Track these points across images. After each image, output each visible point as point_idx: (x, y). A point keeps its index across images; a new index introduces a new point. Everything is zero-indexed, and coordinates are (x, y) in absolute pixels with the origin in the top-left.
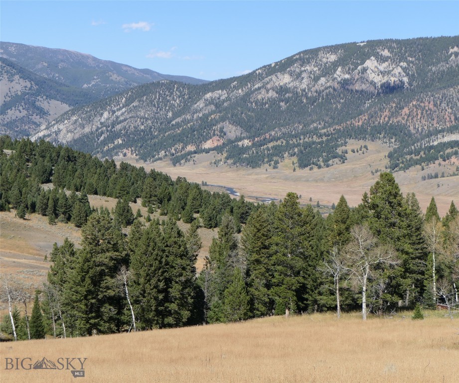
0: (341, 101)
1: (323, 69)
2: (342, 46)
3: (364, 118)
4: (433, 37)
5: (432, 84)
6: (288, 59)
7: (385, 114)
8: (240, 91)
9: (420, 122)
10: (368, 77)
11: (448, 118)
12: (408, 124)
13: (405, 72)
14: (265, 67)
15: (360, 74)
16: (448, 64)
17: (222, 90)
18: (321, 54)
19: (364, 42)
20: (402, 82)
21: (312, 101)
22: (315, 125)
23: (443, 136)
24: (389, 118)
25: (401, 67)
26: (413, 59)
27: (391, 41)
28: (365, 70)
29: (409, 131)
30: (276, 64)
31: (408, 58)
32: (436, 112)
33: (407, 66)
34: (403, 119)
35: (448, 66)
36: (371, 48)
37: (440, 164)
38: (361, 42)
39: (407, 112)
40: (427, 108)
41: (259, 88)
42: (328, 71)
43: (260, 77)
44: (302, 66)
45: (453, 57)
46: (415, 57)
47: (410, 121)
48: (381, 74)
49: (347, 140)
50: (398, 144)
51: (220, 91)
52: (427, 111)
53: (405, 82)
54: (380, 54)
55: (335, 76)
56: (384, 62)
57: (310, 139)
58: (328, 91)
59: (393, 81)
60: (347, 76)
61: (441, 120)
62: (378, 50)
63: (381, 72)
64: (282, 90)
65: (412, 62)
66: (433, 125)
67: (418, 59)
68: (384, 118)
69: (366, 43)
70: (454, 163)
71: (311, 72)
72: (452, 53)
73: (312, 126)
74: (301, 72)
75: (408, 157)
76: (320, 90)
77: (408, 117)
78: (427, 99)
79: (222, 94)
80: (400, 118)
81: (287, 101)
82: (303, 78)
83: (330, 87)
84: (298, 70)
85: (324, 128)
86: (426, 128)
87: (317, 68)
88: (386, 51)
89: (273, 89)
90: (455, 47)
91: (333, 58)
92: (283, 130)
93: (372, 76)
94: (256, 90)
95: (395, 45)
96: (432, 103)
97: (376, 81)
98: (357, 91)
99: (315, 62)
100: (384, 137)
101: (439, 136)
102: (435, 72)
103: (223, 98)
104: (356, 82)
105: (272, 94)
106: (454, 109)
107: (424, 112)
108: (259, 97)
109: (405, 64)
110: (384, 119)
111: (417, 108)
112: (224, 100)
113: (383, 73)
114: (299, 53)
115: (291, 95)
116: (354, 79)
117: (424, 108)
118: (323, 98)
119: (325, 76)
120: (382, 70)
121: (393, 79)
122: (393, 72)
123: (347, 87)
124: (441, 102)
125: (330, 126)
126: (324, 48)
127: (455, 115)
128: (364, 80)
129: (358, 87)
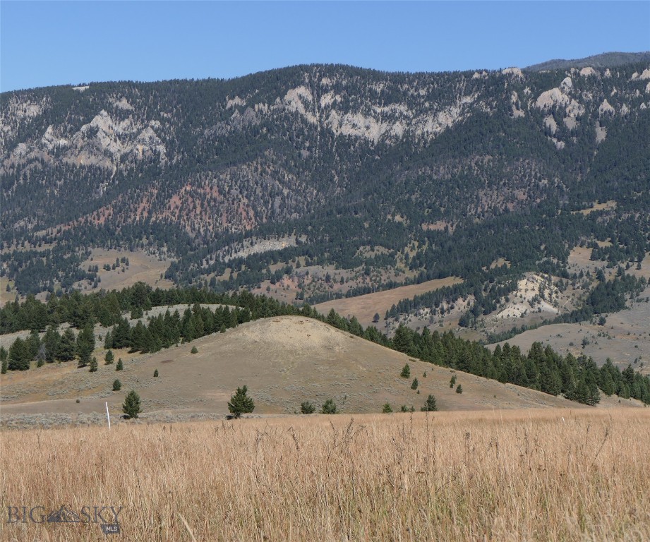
0: (58, 183)
1: (19, 128)
2: (48, 91)
3: (107, 212)
4: (195, 80)
5: (207, 157)
7: (142, 205)
9: (201, 219)
10: (100, 144)
11: (244, 214)
12: (182, 222)
13: (159, 136)
15: (86, 139)
16: (227, 124)
18: (13, 104)
19: (84, 85)
20: (155, 152)
21: (7, 182)
22: (22, 223)
23: (252, 244)
24: (150, 212)
25: (152, 127)
26: (170, 115)
27: (130, 84)
28: (93, 132)
29: (185, 233)
31: (162, 113)
32: (223, 202)
33: (161, 127)
34: (173, 214)
35: (229, 127)
36: (99, 96)
37: (268, 289)
38: (80, 85)
39: (179, 203)
40: (208, 197)
45: (236, 114)
46: (171, 111)
47: (185, 218)
48: (120, 139)
49: (90, 249)
50: (173, 254)
52: (209, 202)
53: (162, 153)
54: (114, 105)
55: (43, 141)
56: (122, 119)
57: (20, 246)
58: (32, 166)
59: (141, 151)
60: (63, 142)
61: (233, 215)
62: (111, 100)
63: (119, 136)
65: (168, 120)
66: (221, 224)
67: (177, 115)
68: (141, 211)
69: (88, 87)
70: (288, 286)
72: (231, 110)
73: (17, 225)
76: (19, 165)
77: (180, 211)
78: (207, 182)
80: (166, 213)
83: (36, 159)
85: (37, 228)
86: (210, 228)
87: (9, 128)
88: (124, 101)
90: (237, 97)
91: (34, 110)
93: (105, 142)
95: (136, 91)
96: (215, 188)
97: (112, 150)
98: (82, 167)
99: (5, 117)
101: (244, 243)
102: (209, 137)
104: (80, 151)
106: (252, 198)
107: (205, 203)
109: (158, 122)
110: (142, 214)
111: (192, 197)
113: (121, 137)
116: (76, 147)
117: (202, 197)
118: (25, 179)
119: (24, 141)
120: (121, 131)
121: (140, 147)
122: (140, 137)
123: (65, 160)
124: (231, 187)
125: (50, 223)
126: (18, 94)
127: (254, 208)
128: (93, 148)
129: (84, 160)
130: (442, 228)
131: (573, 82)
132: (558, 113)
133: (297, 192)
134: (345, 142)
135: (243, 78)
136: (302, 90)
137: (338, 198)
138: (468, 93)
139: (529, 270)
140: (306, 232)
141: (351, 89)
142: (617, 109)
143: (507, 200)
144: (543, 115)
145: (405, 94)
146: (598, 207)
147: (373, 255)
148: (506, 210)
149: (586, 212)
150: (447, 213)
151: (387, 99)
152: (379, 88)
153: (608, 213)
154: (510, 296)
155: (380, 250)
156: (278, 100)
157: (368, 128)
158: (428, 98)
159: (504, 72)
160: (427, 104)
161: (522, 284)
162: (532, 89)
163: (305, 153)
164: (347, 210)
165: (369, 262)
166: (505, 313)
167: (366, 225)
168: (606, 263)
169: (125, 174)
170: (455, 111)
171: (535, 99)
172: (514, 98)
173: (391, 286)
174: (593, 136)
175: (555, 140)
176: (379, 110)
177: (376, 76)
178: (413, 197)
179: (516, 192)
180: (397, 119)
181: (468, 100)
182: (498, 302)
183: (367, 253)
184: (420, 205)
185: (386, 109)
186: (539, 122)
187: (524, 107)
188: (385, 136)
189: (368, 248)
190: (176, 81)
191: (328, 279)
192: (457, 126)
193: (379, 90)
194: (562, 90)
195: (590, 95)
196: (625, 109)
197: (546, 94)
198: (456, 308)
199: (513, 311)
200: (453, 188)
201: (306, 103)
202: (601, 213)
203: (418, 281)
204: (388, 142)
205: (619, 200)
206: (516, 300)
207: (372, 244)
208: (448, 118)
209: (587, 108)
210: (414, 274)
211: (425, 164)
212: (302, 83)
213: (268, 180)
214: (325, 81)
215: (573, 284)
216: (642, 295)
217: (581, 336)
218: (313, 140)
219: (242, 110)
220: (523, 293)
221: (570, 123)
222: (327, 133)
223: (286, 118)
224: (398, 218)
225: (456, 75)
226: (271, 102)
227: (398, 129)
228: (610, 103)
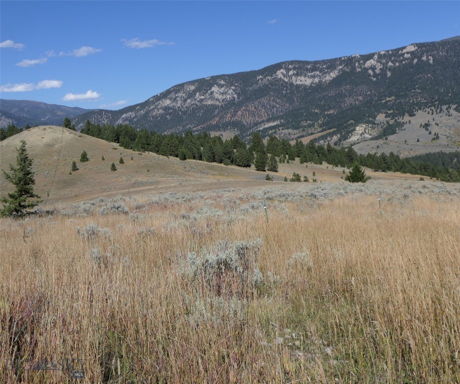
0: (201, 111)
1: (188, 94)
2: (197, 81)
3: (216, 119)
4: (247, 71)
5: (251, 97)
6: (167, 90)
7: (228, 116)
8: (142, 111)
9: (249, 118)
10: (215, 96)
11: (263, 115)
12: (242, 120)
13: (234, 92)
14: (154, 96)
15: (210, 95)
17: (132, 112)
18: (186, 86)
20: (234, 98)
21: (185, 113)
22: (189, 126)
23: (264, 125)
24: (231, 118)
25: (232, 89)
26: (238, 84)
27: (224, 75)
28: (212, 93)
29: (243, 124)
30: (161, 94)
31: (235, 84)
32: (256, 112)
33: (235, 89)
34: (239, 117)
35: (258, 86)
36: (214, 80)
38: (208, 78)
39: (241, 114)
40: (251, 110)
41: (153, 109)
42: (191, 95)
43: (153, 103)
44: (176, 94)
47: (243, 118)
50: (239, 131)
51: (131, 113)
52: (251, 112)
53: (236, 98)
54: (219, 83)
55: (196, 98)
56: (222, 87)
58: (193, 106)
59: (229, 98)
60: (202, 97)
61: (259, 116)
62: (218, 81)
64: (166, 108)
65: (237, 86)
66: (255, 119)
67: (241, 84)
68: (228, 118)
69: (210, 78)
71: (181, 97)
72: (259, 80)
74: (176, 97)
75: (248, 138)
76: (188, 107)
77: (241, 116)
78: (250, 105)
79: (132, 114)
80: (237, 118)
81: (170, 114)
82: (177, 101)
83: (194, 104)
84: (174, 97)
85: (194, 127)
86: (252, 121)
87: (185, 95)
88: (222, 81)
89: (161, 108)
90: (260, 76)
91: (192, 88)
92: (171, 131)
93: (217, 96)
94: (151, 110)
95: (226, 77)
96: (253, 107)
97: (219, 98)
98: (209, 105)
99: (183, 91)
100: (231, 129)
101: (262, 124)
102: (251, 90)
103: (133, 116)
105: (161, 111)
106: (266, 109)
108: (154, 114)
109: (234, 87)
111: (245, 111)
112: (133, 118)
113: (222, 94)
114: (173, 87)
115: (172, 111)
116: (207, 99)
117: (249, 110)
118: (191, 111)
119: (190, 98)
120: (222, 92)
121: (228, 96)
122: (228, 92)
123: (203, 103)
124: (258, 106)
125: (198, 125)
126: (187, 82)
127: (267, 113)
128: (212, 98)
129: (209, 102)
130: (332, 113)
131: (378, 56)
132: (373, 68)
133: (282, 106)
134: (298, 87)
135: (262, 69)
136: (282, 70)
137: (296, 106)
138: (341, 65)
139: (360, 123)
140: (283, 119)
141: (299, 68)
142: (394, 64)
143: (355, 100)
144: (368, 70)
145: (319, 67)
146: (388, 99)
147: (306, 124)
148: (355, 104)
149: (383, 101)
150: (334, 107)
151: (313, 70)
152: (309, 67)
153: (391, 101)
154: (353, 133)
155: (309, 122)
156: (274, 75)
157: (306, 81)
158: (326, 68)
159: (353, 56)
160: (326, 70)
161: (357, 128)
162: (363, 61)
163: (284, 92)
164: (298, 110)
165: (305, 126)
166: (351, 139)
167: (304, 114)
168: (390, 118)
169: (223, 106)
170: (336, 72)
171: (364, 64)
172: (357, 65)
173: (312, 134)
174: (386, 75)
175: (372, 78)
176: (309, 74)
177: (308, 63)
178: (322, 103)
179: (359, 97)
180: (316, 77)
181: (341, 67)
182: (348, 135)
183: (304, 123)
184: (324, 105)
185: (312, 74)
186: (367, 72)
187: (361, 67)
188: (312, 83)
189: (305, 122)
190: (241, 73)
191: (289, 134)
192: (337, 77)
193: (309, 68)
194: (374, 60)
195: (384, 61)
196: (397, 64)
197: (368, 62)
198: (333, 140)
199: (354, 138)
200: (336, 99)
201: (284, 75)
202: (389, 101)
203: (322, 131)
204: (313, 85)
205: (395, 96)
206: (355, 134)
207: (306, 120)
208: (333, 75)
209: (384, 65)
210: (320, 130)
211: (326, 91)
212: (282, 68)
213: (271, 102)
214: (290, 66)
215: (378, 127)
216: (403, 128)
217: (377, 144)
218: (287, 87)
219: (262, 79)
220: (358, 131)
221: (378, 71)
222: (292, 84)
223: (277, 81)
224: (316, 111)
225: (336, 59)
226: (272, 76)
227: (317, 80)
228: (392, 62)
